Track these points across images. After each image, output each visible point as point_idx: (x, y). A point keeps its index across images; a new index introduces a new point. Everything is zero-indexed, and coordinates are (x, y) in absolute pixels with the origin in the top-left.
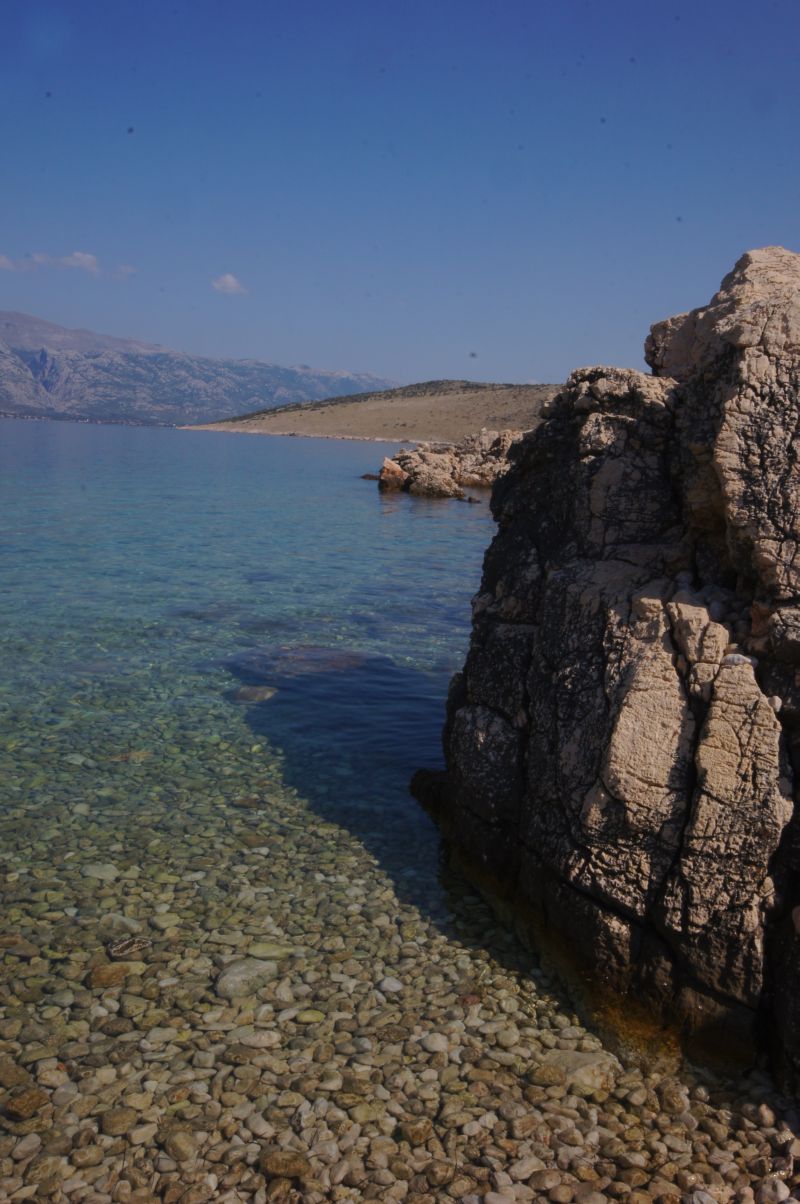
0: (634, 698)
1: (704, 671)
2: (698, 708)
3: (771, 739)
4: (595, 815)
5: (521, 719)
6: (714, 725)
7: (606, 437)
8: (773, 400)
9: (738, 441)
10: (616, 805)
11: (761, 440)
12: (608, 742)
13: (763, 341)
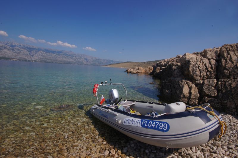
0: (184, 87)
1: (190, 86)
2: (190, 88)
3: (197, 90)
4: (182, 96)
5: (170, 90)
6: (192, 89)
7: (175, 68)
8: (194, 65)
9: (191, 68)
10: (184, 95)
11: (193, 68)
12: (182, 91)
13: (192, 61)
